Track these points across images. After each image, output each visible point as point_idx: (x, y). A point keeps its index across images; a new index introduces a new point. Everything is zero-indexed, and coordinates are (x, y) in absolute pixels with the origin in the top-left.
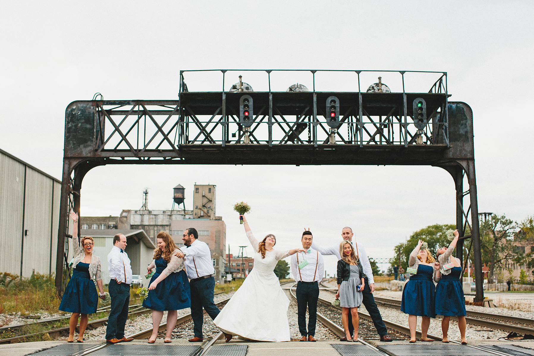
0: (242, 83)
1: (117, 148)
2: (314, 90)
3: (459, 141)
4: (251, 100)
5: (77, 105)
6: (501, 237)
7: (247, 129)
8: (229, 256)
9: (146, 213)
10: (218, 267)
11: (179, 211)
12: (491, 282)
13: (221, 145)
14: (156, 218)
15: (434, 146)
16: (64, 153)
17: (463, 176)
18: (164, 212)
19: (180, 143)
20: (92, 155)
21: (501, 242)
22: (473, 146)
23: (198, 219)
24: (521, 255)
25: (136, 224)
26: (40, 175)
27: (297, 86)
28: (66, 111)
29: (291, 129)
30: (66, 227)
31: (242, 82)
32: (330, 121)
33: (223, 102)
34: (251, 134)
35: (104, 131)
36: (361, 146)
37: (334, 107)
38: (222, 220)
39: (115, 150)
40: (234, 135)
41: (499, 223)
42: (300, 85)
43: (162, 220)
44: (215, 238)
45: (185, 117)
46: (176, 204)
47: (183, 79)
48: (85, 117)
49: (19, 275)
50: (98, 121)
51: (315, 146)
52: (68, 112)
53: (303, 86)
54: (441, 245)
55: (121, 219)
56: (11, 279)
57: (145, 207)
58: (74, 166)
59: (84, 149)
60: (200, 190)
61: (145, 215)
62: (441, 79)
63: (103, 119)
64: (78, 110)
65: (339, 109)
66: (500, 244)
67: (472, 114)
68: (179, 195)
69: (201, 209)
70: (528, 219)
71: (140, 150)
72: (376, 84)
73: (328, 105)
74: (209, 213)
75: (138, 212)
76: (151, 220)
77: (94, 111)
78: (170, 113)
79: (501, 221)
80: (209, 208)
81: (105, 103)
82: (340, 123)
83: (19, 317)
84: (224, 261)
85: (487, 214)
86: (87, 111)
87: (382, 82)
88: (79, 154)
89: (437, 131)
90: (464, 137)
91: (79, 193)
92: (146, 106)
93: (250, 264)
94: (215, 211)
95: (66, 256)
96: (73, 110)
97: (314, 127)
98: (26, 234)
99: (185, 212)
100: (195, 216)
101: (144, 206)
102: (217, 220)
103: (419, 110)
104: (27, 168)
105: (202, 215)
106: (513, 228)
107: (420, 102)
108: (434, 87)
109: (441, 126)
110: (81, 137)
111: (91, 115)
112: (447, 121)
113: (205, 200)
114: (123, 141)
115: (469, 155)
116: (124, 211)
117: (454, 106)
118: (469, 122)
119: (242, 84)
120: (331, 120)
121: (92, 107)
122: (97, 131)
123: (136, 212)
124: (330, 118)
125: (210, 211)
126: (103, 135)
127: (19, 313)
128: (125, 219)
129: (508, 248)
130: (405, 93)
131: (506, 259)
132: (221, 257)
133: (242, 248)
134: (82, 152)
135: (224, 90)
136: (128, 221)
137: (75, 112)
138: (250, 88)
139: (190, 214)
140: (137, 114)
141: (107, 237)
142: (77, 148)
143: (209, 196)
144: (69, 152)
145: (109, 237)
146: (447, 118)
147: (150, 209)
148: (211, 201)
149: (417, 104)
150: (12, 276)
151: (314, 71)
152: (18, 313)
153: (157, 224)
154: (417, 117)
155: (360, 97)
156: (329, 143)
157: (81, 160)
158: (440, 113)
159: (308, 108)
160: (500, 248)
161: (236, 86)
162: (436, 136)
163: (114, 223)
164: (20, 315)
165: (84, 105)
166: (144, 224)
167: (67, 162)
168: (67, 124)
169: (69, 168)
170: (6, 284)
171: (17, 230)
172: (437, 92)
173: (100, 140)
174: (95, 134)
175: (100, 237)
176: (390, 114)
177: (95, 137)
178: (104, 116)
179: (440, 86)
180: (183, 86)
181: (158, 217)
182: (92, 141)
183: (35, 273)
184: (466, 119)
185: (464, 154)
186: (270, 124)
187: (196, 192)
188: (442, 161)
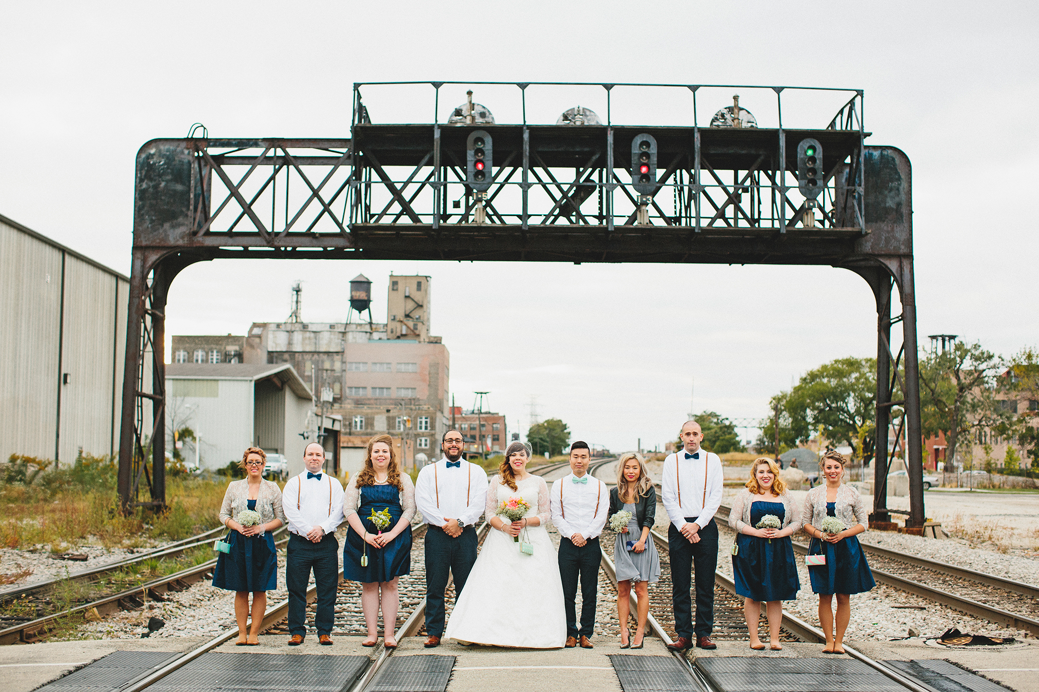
0: (474, 104)
1: (234, 230)
2: (609, 122)
3: (884, 221)
4: (489, 141)
5: (157, 147)
6: (971, 385)
7: (480, 196)
8: (455, 410)
9: (297, 329)
10: (433, 432)
11: (360, 325)
12: (949, 469)
13: (432, 227)
14: (316, 338)
15: (837, 231)
16: (134, 238)
17: (891, 286)
18: (332, 327)
19: (354, 222)
20: (186, 242)
21: (971, 394)
22: (911, 230)
23: (398, 341)
24: (1008, 418)
25: (278, 350)
26: (91, 269)
27: (579, 111)
28: (137, 158)
29: (565, 194)
30: (139, 378)
31: (473, 102)
32: (639, 182)
33: (435, 143)
34: (489, 203)
35: (210, 195)
36: (696, 231)
37: (648, 155)
38: (443, 342)
39: (230, 234)
40: (457, 205)
41: (968, 357)
42: (584, 109)
43: (328, 342)
44: (427, 378)
45: (364, 169)
46: (356, 312)
47: (359, 97)
48: (172, 170)
49: (53, 458)
50: (198, 176)
51: (610, 229)
52: (141, 160)
53: (590, 111)
54: (857, 397)
55: (250, 340)
56: (37, 469)
57: (296, 317)
58: (153, 264)
59: (172, 230)
60: (401, 286)
61: (295, 333)
62: (852, 102)
63: (208, 173)
64: (160, 156)
65: (655, 159)
66: (969, 398)
67: (910, 170)
68: (361, 295)
69: (401, 322)
70: (1025, 352)
71: (277, 234)
72: (729, 108)
73: (636, 150)
74: (417, 329)
75: (282, 327)
76: (307, 342)
77: (191, 158)
78: (335, 162)
79: (972, 354)
80: (417, 319)
81: (211, 144)
82: (658, 185)
83: (48, 557)
84: (445, 421)
85: (947, 338)
86: (176, 158)
87: (740, 105)
88: (162, 240)
89: (842, 202)
90: (894, 213)
91: (163, 312)
92: (289, 150)
93: (495, 426)
94: (429, 326)
95: (139, 432)
96: (150, 156)
97: (607, 192)
98: (65, 382)
99: (371, 326)
100: (390, 336)
101: (294, 315)
102: (432, 342)
103: (808, 161)
104: (67, 257)
105: (404, 332)
106: (994, 367)
107: (811, 147)
108: (840, 115)
109: (850, 193)
110: (165, 207)
111: (185, 167)
112: (863, 183)
113: (410, 305)
114: (246, 215)
115: (903, 247)
116: (255, 325)
117: (876, 154)
118: (904, 185)
119: (472, 106)
120: (641, 179)
121: (186, 152)
122: (195, 196)
123: (278, 326)
124: (639, 176)
125: (420, 326)
126: (207, 203)
127: (49, 547)
128: (257, 340)
129: (985, 406)
130: (783, 130)
131: (981, 426)
132: (439, 414)
133: (480, 395)
134: (167, 236)
135: (436, 121)
136: (264, 343)
137: (155, 159)
138: (487, 114)
139: (382, 330)
140: (272, 162)
141: (222, 380)
142: (159, 229)
143: (417, 296)
144: (142, 236)
145: (225, 380)
146: (863, 177)
147: (305, 321)
148: (421, 306)
149: (806, 151)
150: (39, 463)
151: (610, 86)
152: (46, 547)
153: (317, 350)
154: (805, 175)
155: (697, 136)
156: (636, 223)
157: (165, 252)
158: (851, 165)
159: (597, 156)
160: (969, 406)
161: (461, 110)
162: (842, 211)
163: (237, 348)
164: (50, 550)
165: (172, 148)
166: (294, 350)
167: (139, 255)
168: (140, 183)
169: (143, 266)
170: (28, 479)
171: (48, 375)
172: (844, 128)
173: (201, 212)
174: (192, 202)
175: (207, 380)
176: (753, 168)
177: (192, 207)
178: (208, 167)
179: (850, 115)
180: (361, 111)
181: (321, 335)
182: (187, 216)
183: (84, 455)
184: (899, 179)
185: (894, 247)
186: (525, 186)
187: (393, 290)
188: (851, 259)
